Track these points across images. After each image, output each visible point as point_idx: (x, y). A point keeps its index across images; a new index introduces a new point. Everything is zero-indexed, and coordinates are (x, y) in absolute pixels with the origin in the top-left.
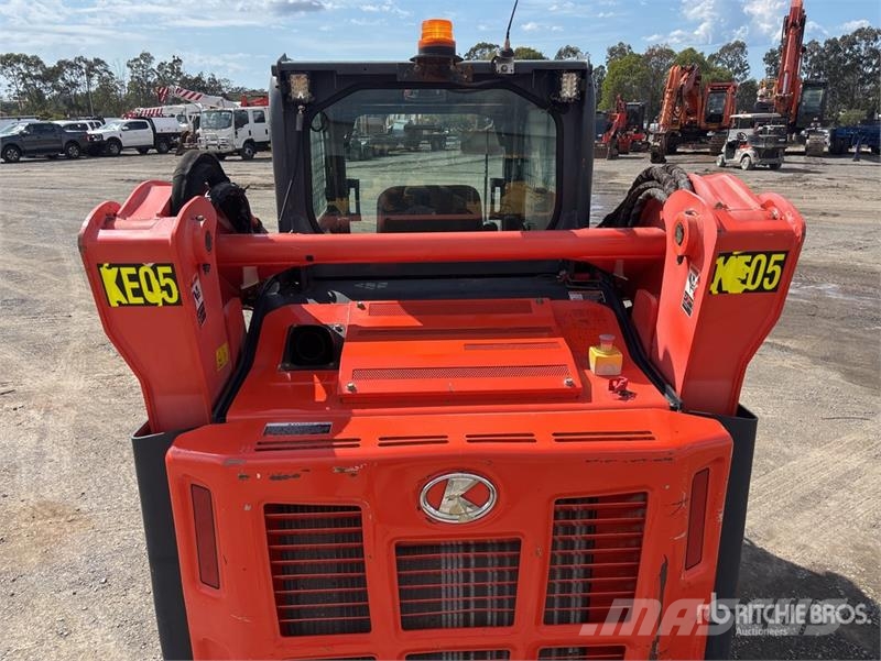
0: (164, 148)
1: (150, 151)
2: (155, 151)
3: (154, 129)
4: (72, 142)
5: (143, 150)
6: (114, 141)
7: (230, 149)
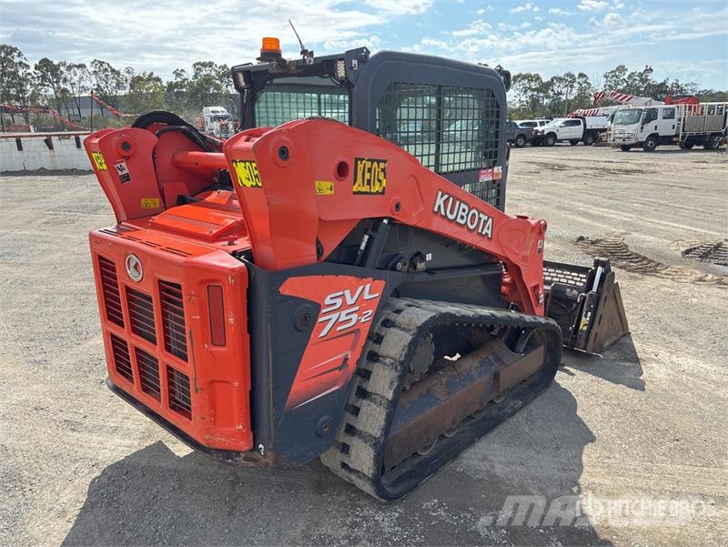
0: (590, 140)
1: (580, 143)
2: (582, 143)
3: (585, 126)
4: (521, 136)
5: (574, 142)
6: (552, 135)
7: (633, 141)
